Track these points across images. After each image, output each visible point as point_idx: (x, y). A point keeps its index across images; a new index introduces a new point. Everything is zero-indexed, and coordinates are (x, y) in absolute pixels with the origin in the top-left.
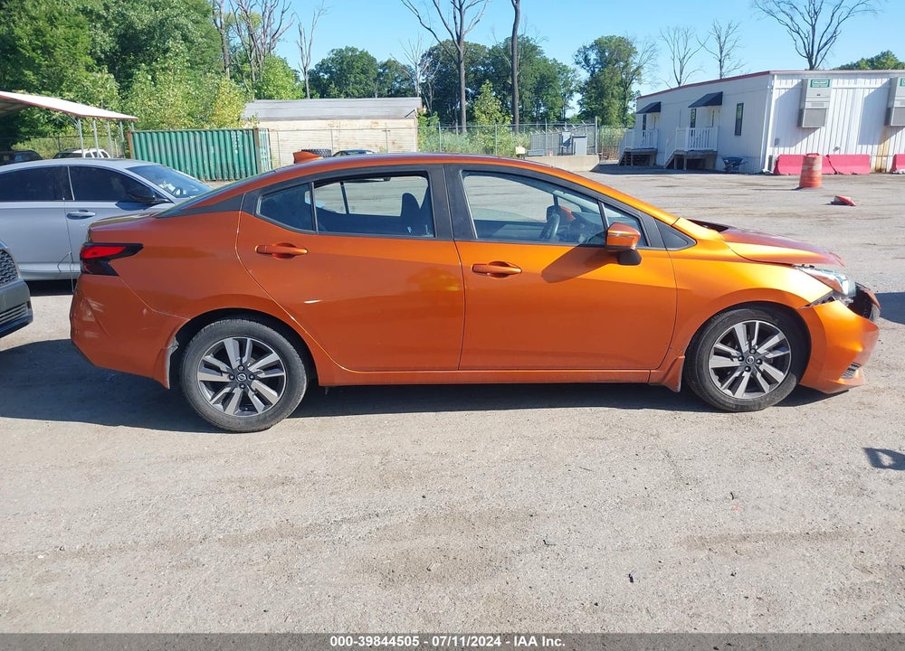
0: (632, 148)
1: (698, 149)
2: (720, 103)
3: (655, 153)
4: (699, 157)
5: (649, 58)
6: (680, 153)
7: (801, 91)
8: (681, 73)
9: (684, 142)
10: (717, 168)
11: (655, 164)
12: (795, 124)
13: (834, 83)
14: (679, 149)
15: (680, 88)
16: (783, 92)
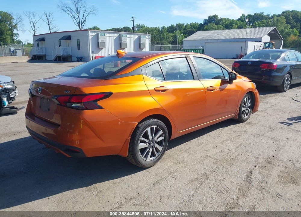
0: (36, 54)
1: (66, 54)
2: (70, 39)
3: (45, 56)
4: (66, 57)
5: (20, 21)
6: (59, 56)
7: (97, 36)
8: (34, 28)
9: (60, 52)
10: (72, 61)
11: (46, 60)
12: (97, 46)
13: (107, 35)
14: (58, 54)
15: (51, 33)
16: (92, 36)
